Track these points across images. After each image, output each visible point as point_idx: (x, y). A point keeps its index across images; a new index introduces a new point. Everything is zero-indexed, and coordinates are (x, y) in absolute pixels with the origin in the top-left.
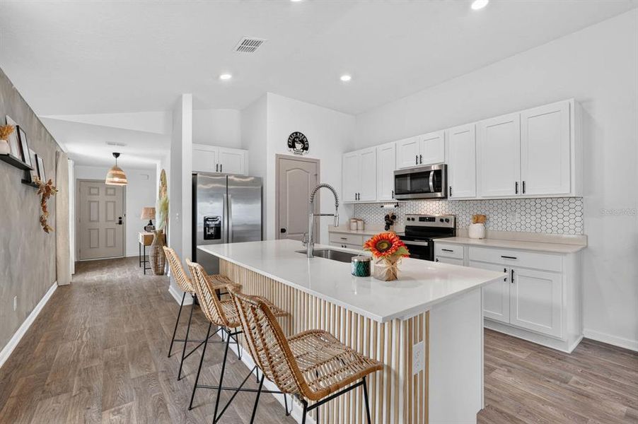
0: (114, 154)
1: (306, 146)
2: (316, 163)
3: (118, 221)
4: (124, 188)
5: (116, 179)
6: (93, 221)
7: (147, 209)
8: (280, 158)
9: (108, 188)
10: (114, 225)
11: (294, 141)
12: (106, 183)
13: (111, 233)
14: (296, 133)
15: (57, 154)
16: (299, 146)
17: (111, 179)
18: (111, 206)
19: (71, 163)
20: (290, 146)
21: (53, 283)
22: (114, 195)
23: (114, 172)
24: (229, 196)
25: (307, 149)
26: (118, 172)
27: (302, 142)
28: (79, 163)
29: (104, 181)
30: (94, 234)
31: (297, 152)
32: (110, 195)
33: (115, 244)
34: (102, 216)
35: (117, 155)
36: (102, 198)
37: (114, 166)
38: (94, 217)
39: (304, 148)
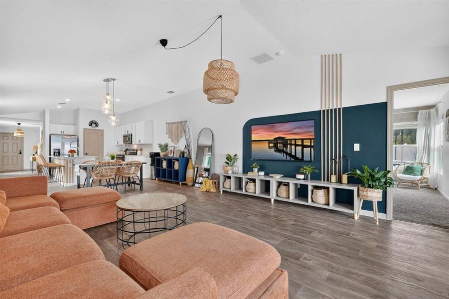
2: (102, 131)
3: (19, 152)
4: (22, 138)
5: (19, 134)
6: (5, 152)
8: (85, 129)
9: (15, 137)
10: (17, 154)
11: (91, 123)
13: (15, 158)
14: (93, 121)
16: (94, 125)
17: (17, 134)
18: (15, 145)
23: (18, 131)
24: (64, 142)
26: (20, 131)
27: (95, 123)
29: (13, 134)
30: (6, 158)
31: (93, 127)
32: (16, 140)
33: (17, 163)
34: (10, 149)
35: (19, 124)
36: (10, 141)
37: (18, 128)
38: (5, 150)
39: (97, 126)
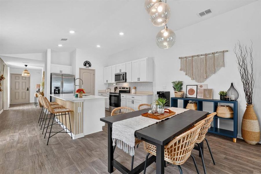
0: (25, 65)
1: (90, 65)
2: (94, 70)
3: (27, 89)
4: (29, 77)
5: (26, 74)
6: (17, 89)
7: (38, 85)
8: (80, 69)
9: (23, 77)
10: (25, 90)
11: (86, 64)
12: (22, 75)
13: (24, 94)
14: (87, 61)
15: (4, 66)
17: (24, 74)
18: (24, 84)
19: (9, 68)
20: (84, 65)
21: (2, 109)
22: (26, 79)
23: (25, 72)
24: (63, 81)
25: (90, 66)
26: (27, 72)
27: (89, 64)
28: (12, 68)
29: (21, 75)
30: (17, 94)
31: (87, 67)
32: (24, 79)
34: (21, 88)
35: (26, 66)
36: (20, 81)
37: (25, 69)
38: (17, 88)
39: (89, 66)
